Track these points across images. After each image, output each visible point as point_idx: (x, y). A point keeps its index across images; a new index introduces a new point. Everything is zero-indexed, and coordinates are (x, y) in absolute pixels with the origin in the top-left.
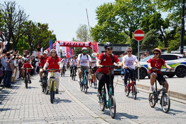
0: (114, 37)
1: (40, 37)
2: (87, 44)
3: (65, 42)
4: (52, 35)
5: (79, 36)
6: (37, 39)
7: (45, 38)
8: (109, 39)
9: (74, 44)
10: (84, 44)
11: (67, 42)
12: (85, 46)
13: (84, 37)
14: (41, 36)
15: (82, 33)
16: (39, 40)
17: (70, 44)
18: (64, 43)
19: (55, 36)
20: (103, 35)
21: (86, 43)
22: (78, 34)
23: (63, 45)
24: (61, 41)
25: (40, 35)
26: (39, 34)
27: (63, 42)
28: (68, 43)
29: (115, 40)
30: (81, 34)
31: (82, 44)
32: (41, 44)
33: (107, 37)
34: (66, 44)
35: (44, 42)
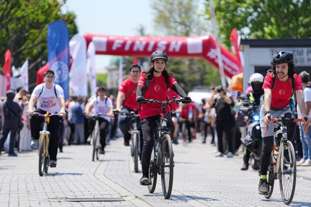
0: (301, 18)
1: (19, 19)
2: (195, 46)
3: (111, 38)
4: (64, 16)
5: (163, 20)
6: (7, 30)
7: (38, 25)
8: (278, 26)
9: (147, 45)
10: (184, 47)
11: (118, 38)
12: (190, 51)
13: (182, 23)
14: (23, 17)
15: (175, 7)
16: (15, 32)
17: (133, 45)
18: (110, 44)
19: (74, 17)
20: (255, 14)
21: (190, 41)
22: (160, 11)
23: (104, 49)
24: (96, 36)
25: (19, 14)
26: (13, 11)
27: (104, 40)
28: (124, 44)
29: (301, 30)
30: (171, 12)
31: (176, 44)
32: (23, 48)
33: (273, 20)
34: (114, 47)
35: (33, 41)
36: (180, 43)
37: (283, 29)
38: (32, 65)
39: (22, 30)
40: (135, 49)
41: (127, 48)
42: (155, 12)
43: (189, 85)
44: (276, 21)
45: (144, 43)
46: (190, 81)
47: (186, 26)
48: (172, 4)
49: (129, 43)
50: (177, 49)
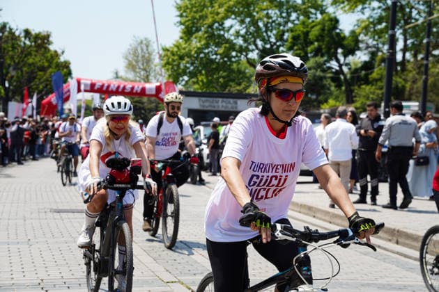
0: (221, 72)
1: (30, 65)
2: (150, 89)
3: (94, 81)
4: (62, 63)
5: (131, 66)
6: (22, 71)
7: (43, 69)
8: (207, 77)
9: (118, 87)
10: (143, 89)
11: (99, 81)
12: (147, 92)
13: (144, 69)
14: (33, 64)
15: (140, 58)
16: (27, 73)
17: (108, 86)
18: (93, 85)
19: (70, 63)
20: (192, 68)
21: (147, 86)
22: (130, 61)
23: (88, 88)
24: (83, 79)
25: (31, 61)
26: (26, 59)
27: (89, 82)
28: (103, 86)
29: (221, 80)
30: (137, 62)
31: (138, 87)
32: (32, 84)
33: (203, 72)
34: (96, 88)
35: (40, 80)
36: (141, 87)
37: (210, 78)
38: (39, 96)
39: (32, 72)
40: (110, 89)
41: (105, 88)
42: (126, 61)
43: (148, 111)
44: (206, 73)
45: (116, 86)
46: (148, 109)
47: (147, 72)
48: (138, 57)
49: (106, 85)
50: (139, 91)
